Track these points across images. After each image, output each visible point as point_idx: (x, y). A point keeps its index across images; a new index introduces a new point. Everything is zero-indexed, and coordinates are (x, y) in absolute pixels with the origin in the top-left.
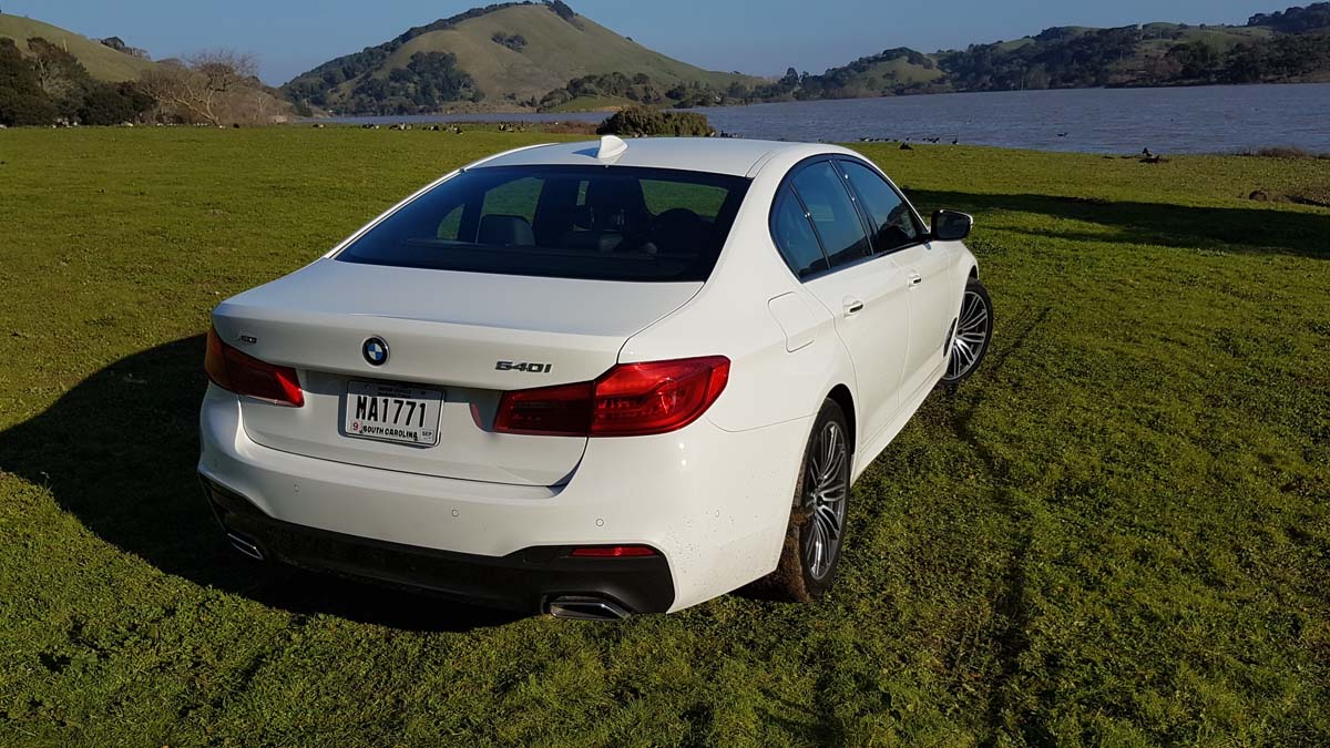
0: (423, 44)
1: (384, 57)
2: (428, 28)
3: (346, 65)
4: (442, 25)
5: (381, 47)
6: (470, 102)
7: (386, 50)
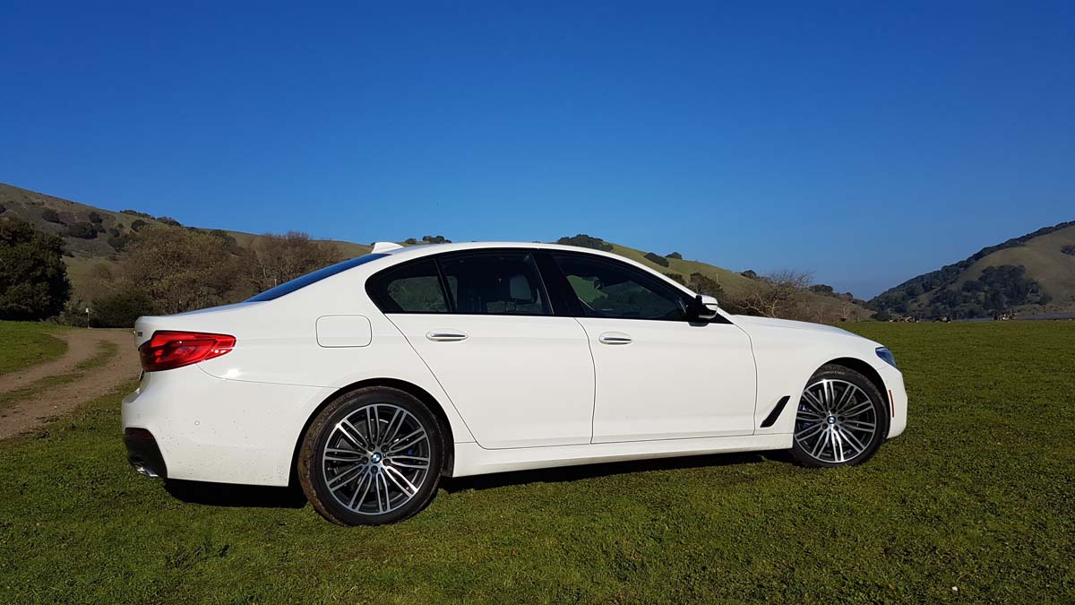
0: (995, 260)
1: (958, 272)
2: (1000, 247)
3: (925, 281)
4: (1013, 243)
5: (956, 265)
6: (1037, 306)
7: (961, 267)
